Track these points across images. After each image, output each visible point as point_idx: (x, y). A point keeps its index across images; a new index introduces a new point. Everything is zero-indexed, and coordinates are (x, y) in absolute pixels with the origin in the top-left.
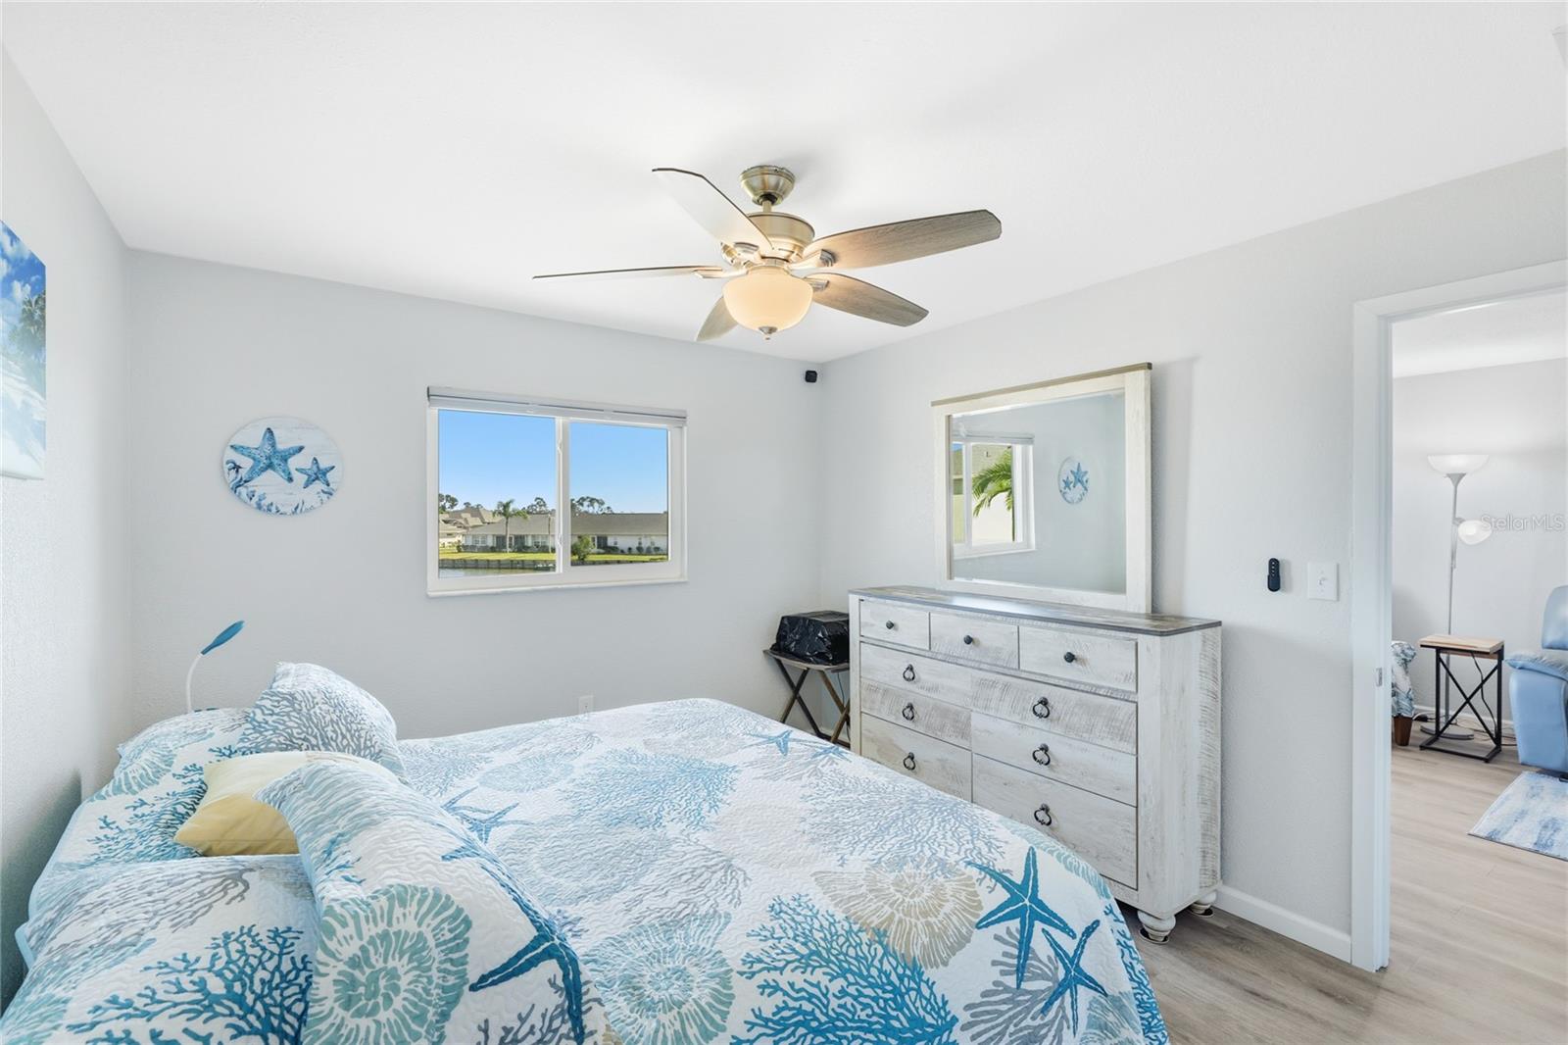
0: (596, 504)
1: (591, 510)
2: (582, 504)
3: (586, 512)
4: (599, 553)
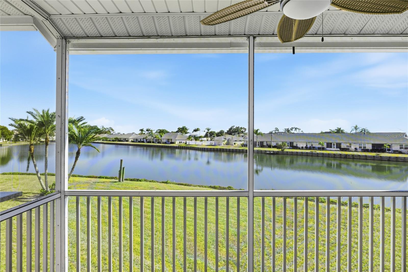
0: (297, 130)
1: (295, 132)
2: (292, 130)
3: (294, 133)
4: (290, 149)
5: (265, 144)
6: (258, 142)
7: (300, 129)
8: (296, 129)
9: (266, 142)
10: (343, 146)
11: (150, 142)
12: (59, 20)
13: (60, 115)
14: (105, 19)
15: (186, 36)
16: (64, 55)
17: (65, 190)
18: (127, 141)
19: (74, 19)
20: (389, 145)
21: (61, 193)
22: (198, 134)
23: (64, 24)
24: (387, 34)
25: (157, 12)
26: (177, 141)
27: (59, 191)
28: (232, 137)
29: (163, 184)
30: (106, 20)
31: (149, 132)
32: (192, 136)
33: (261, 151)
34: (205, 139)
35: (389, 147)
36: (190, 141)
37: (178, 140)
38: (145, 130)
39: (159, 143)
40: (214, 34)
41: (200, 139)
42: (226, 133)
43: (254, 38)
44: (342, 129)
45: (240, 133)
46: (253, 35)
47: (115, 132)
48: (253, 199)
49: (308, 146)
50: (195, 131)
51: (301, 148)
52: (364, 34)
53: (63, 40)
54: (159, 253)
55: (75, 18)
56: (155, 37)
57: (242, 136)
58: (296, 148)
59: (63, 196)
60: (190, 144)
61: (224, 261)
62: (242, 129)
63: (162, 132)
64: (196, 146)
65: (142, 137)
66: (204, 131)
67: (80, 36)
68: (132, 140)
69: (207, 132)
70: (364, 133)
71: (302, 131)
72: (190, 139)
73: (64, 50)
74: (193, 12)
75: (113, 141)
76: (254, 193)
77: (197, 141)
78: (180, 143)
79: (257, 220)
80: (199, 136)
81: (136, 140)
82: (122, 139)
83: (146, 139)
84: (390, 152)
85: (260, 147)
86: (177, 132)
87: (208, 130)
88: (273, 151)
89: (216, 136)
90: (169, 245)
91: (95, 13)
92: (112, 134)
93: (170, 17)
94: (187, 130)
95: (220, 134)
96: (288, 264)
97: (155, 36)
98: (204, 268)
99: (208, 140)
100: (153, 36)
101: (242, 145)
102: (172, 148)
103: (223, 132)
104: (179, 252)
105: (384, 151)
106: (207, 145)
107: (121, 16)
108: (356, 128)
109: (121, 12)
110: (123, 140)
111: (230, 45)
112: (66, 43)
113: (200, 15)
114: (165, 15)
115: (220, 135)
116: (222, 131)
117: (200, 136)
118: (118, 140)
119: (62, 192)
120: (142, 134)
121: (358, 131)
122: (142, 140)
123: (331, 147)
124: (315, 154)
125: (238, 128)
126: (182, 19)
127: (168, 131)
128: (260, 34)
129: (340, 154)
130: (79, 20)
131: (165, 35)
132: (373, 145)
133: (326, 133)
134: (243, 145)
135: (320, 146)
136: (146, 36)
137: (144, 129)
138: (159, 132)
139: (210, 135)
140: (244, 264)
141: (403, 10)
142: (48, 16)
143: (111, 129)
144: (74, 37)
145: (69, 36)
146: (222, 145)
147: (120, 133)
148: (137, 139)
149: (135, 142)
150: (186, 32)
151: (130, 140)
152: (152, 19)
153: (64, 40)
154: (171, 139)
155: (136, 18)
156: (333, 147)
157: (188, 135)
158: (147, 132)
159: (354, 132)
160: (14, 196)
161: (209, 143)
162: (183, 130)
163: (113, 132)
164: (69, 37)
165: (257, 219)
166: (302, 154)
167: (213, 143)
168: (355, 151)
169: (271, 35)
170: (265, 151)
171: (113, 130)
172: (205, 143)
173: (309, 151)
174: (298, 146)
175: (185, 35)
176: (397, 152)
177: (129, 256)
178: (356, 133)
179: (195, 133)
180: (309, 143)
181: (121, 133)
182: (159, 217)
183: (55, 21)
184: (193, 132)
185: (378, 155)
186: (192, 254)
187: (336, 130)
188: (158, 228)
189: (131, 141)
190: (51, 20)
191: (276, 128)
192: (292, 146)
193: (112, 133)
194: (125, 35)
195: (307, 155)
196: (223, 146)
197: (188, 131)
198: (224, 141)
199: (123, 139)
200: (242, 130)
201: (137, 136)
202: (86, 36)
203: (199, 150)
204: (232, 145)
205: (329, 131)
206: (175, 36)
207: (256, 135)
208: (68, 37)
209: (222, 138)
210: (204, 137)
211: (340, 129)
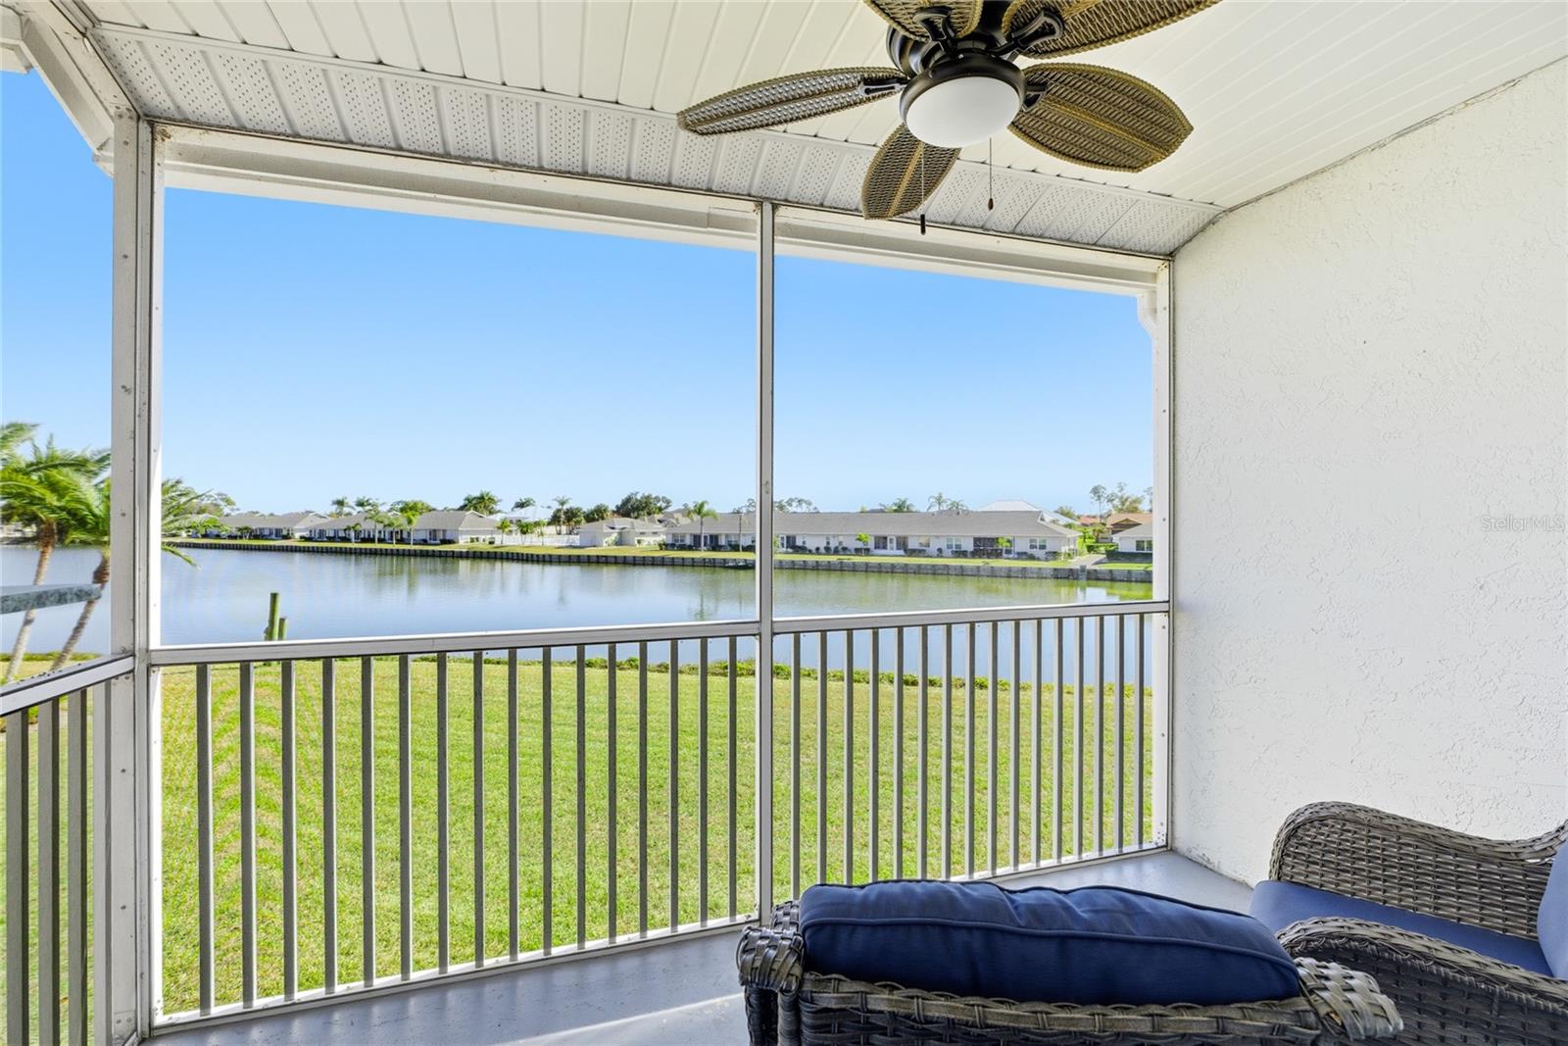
5: (723, 541)
6: (705, 537)
7: (810, 504)
8: (800, 501)
9: (727, 536)
10: (912, 544)
11: (372, 540)
12: (134, 46)
13: (130, 385)
14: (321, 74)
15: (583, 175)
16: (145, 180)
17: (151, 647)
18: (286, 537)
19: (199, 56)
20: (1009, 541)
21: (134, 655)
22: (528, 515)
23: (153, 67)
24: (1068, 240)
25: (504, 84)
26: (464, 537)
27: (124, 651)
28: (632, 523)
29: (424, 663)
30: (322, 79)
31: (368, 508)
32: (511, 522)
33: (714, 559)
34: (552, 529)
35: (1008, 544)
36: (505, 536)
37: (467, 532)
38: (351, 501)
39: (401, 541)
40: (665, 182)
41: (538, 530)
42: (614, 512)
43: (775, 207)
44: (908, 503)
45: (654, 513)
46: (772, 199)
47: (238, 509)
48: (772, 641)
49: (832, 546)
50: (521, 505)
51: (814, 551)
52: (1022, 234)
53: (141, 123)
54: (428, 868)
55: (203, 52)
56: (486, 164)
57: (660, 521)
58: (802, 550)
59: (144, 667)
60: (505, 543)
61: (633, 861)
62: (659, 501)
63: (408, 508)
64: (525, 551)
65: (342, 524)
66: (549, 507)
67: (212, 122)
68: (306, 534)
69: (559, 511)
70: (956, 512)
71: (816, 508)
72: (506, 530)
73: (145, 162)
74: (617, 103)
75: (231, 537)
76: (775, 625)
77: (528, 536)
78: (472, 541)
79: (716, 741)
80: (531, 520)
81: (321, 535)
82: (266, 533)
83: (355, 531)
84: (1011, 556)
85: (709, 550)
86: (462, 508)
87: (562, 503)
88: (746, 560)
89: (583, 521)
90: (460, 839)
91: (286, 47)
92: (227, 515)
93: (543, 107)
94: (495, 502)
95: (596, 515)
96: (805, 841)
97: (487, 161)
98: (575, 888)
99: (559, 533)
100: (478, 159)
101: (660, 545)
102: (446, 556)
103: (605, 510)
104: (493, 855)
105: (998, 554)
106: (559, 548)
107: (382, 75)
108: (939, 501)
109: (380, 63)
110: (271, 534)
111: (709, 221)
112: (153, 140)
113: (634, 116)
114: (528, 98)
115: (597, 517)
116: (602, 505)
117: (537, 520)
118: (250, 535)
119: (137, 655)
120: (340, 514)
121: (944, 507)
122: (342, 534)
123: (885, 547)
124: (848, 565)
125: (648, 497)
126: (581, 118)
127: (433, 506)
128: (790, 199)
129: (906, 565)
130: (216, 63)
131: (519, 162)
132: (977, 540)
133: (873, 511)
134: (664, 544)
135: (859, 545)
136: (456, 158)
137: (346, 501)
138: (402, 510)
139: (567, 517)
140: (689, 859)
141: (1142, 165)
142: (88, 24)
143: (222, 499)
144: (186, 120)
145: (165, 115)
146: (601, 546)
147: (257, 512)
148: (322, 533)
149: (316, 541)
150: (584, 163)
151: (297, 535)
152: (484, 102)
153: (144, 128)
154: (444, 531)
155: (430, 89)
156: (888, 547)
157: (498, 518)
158: (360, 509)
159: (935, 509)
160: (76, 594)
161: (564, 540)
162: (480, 503)
163: (233, 510)
164: (166, 119)
165: (717, 739)
166: (817, 567)
167: (576, 540)
168: (938, 556)
169: (816, 205)
170: (725, 560)
171: (229, 502)
172: (551, 540)
173: (833, 558)
174: (808, 545)
175: (579, 170)
176: (1024, 557)
177: (323, 890)
178: (941, 512)
179: (520, 513)
180: (834, 536)
181: (262, 513)
182: (420, 763)
183: (115, 47)
184: (512, 510)
185: (988, 563)
186: (536, 856)
187: (895, 504)
188: (420, 794)
189: (302, 537)
190: (98, 41)
191: (749, 500)
192: (792, 544)
193: (226, 510)
194: (382, 144)
195: (829, 568)
196: (606, 547)
197: (497, 507)
198: (610, 534)
199: (270, 529)
200: (659, 505)
201: (326, 521)
202: (234, 125)
203: (533, 561)
204: (633, 545)
205: (879, 508)
206: (550, 171)
207: (699, 517)
208: (160, 118)
209: (602, 526)
210: (549, 524)
211: (904, 502)
